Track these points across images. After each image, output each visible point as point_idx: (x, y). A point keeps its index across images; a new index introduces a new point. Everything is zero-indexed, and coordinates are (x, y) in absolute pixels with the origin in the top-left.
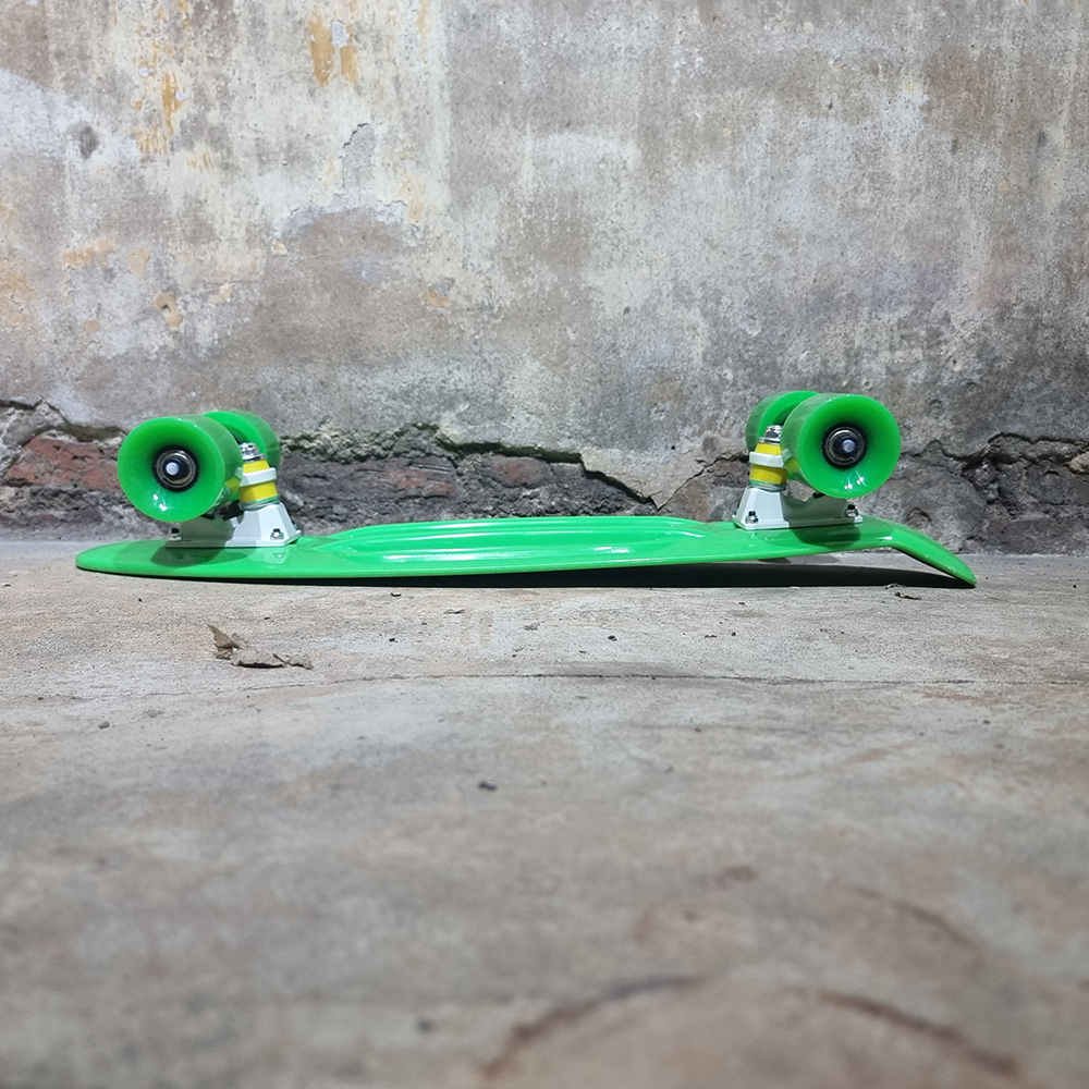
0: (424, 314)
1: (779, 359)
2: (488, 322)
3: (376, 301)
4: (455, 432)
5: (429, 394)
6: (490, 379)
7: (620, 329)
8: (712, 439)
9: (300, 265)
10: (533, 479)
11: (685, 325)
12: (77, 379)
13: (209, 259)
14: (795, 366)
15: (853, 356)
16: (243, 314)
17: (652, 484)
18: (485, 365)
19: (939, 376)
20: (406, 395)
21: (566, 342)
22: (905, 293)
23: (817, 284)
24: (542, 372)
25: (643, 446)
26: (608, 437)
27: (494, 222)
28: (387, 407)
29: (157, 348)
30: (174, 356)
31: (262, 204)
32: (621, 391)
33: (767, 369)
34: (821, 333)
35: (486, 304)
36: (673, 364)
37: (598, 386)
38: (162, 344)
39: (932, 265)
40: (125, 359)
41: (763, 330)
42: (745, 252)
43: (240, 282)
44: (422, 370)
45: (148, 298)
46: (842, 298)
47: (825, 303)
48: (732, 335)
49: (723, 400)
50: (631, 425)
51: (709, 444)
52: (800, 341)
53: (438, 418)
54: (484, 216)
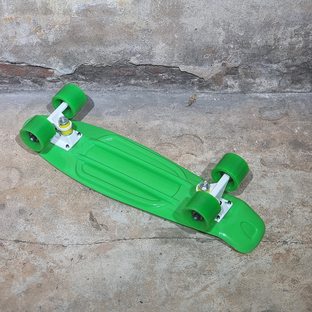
0: (125, 32)
1: (250, 42)
2: (147, 33)
3: (108, 29)
4: (136, 62)
5: (126, 52)
6: (148, 48)
7: (193, 34)
8: (225, 63)
9: (82, 20)
10: (162, 72)
11: (217, 33)
12: (10, 51)
13: (51, 19)
14: (256, 43)
15: (277, 40)
16: (63, 33)
17: (204, 75)
18: (146, 45)
19: (308, 45)
20: (119, 53)
21: (174, 38)
22: (298, 22)
23: (265, 20)
24: (166, 46)
25: (201, 65)
26: (189, 63)
27: (149, 6)
28: (113, 56)
29: (35, 43)
30: (41, 44)
31: (68, 4)
32: (193, 51)
33: (245, 44)
34: (266, 34)
35: (146, 29)
36: (212, 43)
37: (185, 50)
38: (37, 41)
39: (309, 13)
40: (26, 45)
41: (245, 33)
42: (240, 11)
43: (62, 25)
44: (124, 46)
45: (31, 30)
46: (274, 24)
47: (268, 25)
48: (234, 35)
49: (229, 53)
50: (197, 60)
51: (224, 65)
52: (258, 37)
53: (130, 58)
54: (145, 4)
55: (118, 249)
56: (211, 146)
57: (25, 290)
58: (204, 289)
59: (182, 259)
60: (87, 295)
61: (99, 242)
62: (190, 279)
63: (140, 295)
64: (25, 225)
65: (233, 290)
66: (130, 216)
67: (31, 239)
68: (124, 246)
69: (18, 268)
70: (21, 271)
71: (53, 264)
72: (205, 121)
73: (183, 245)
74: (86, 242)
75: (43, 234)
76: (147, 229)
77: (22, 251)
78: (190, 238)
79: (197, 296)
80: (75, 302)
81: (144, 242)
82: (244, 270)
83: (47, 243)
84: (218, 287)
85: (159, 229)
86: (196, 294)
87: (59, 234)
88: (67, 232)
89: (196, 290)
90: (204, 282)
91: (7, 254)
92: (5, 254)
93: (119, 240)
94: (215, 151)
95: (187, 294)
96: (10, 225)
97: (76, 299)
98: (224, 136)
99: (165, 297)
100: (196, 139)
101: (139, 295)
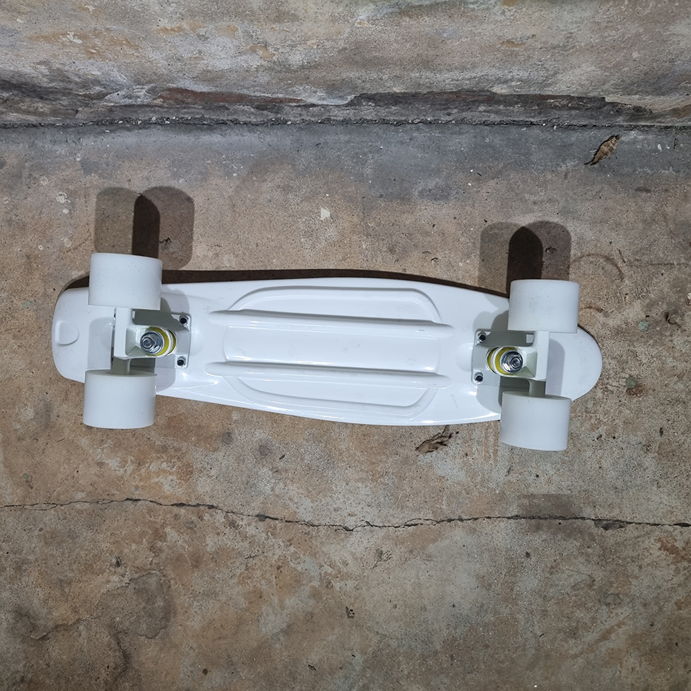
55: (447, 542)
56: (639, 287)
57: (284, 625)
58: (605, 636)
59: (567, 567)
60: (394, 643)
61: (412, 522)
62: (579, 614)
63: (489, 646)
64: (273, 481)
65: (658, 639)
66: (471, 465)
67: (285, 514)
68: (458, 534)
69: (268, 575)
70: (274, 583)
71: (330, 570)
72: (631, 214)
73: (569, 536)
74: (389, 521)
75: (307, 503)
76: (502, 497)
77: (272, 540)
78: (583, 518)
79: (592, 651)
80: (375, 655)
81: (495, 526)
82: (681, 594)
83: (316, 523)
84: (631, 633)
85: (525, 497)
86: (591, 648)
87: (339, 504)
88: (353, 498)
89: (590, 637)
90: (606, 621)
91: (246, 544)
92: (241, 543)
93: (450, 520)
94: (648, 301)
95: (573, 647)
96: (246, 482)
97: (376, 649)
98: (669, 258)
99: (533, 651)
100: (609, 267)
101: (487, 646)
